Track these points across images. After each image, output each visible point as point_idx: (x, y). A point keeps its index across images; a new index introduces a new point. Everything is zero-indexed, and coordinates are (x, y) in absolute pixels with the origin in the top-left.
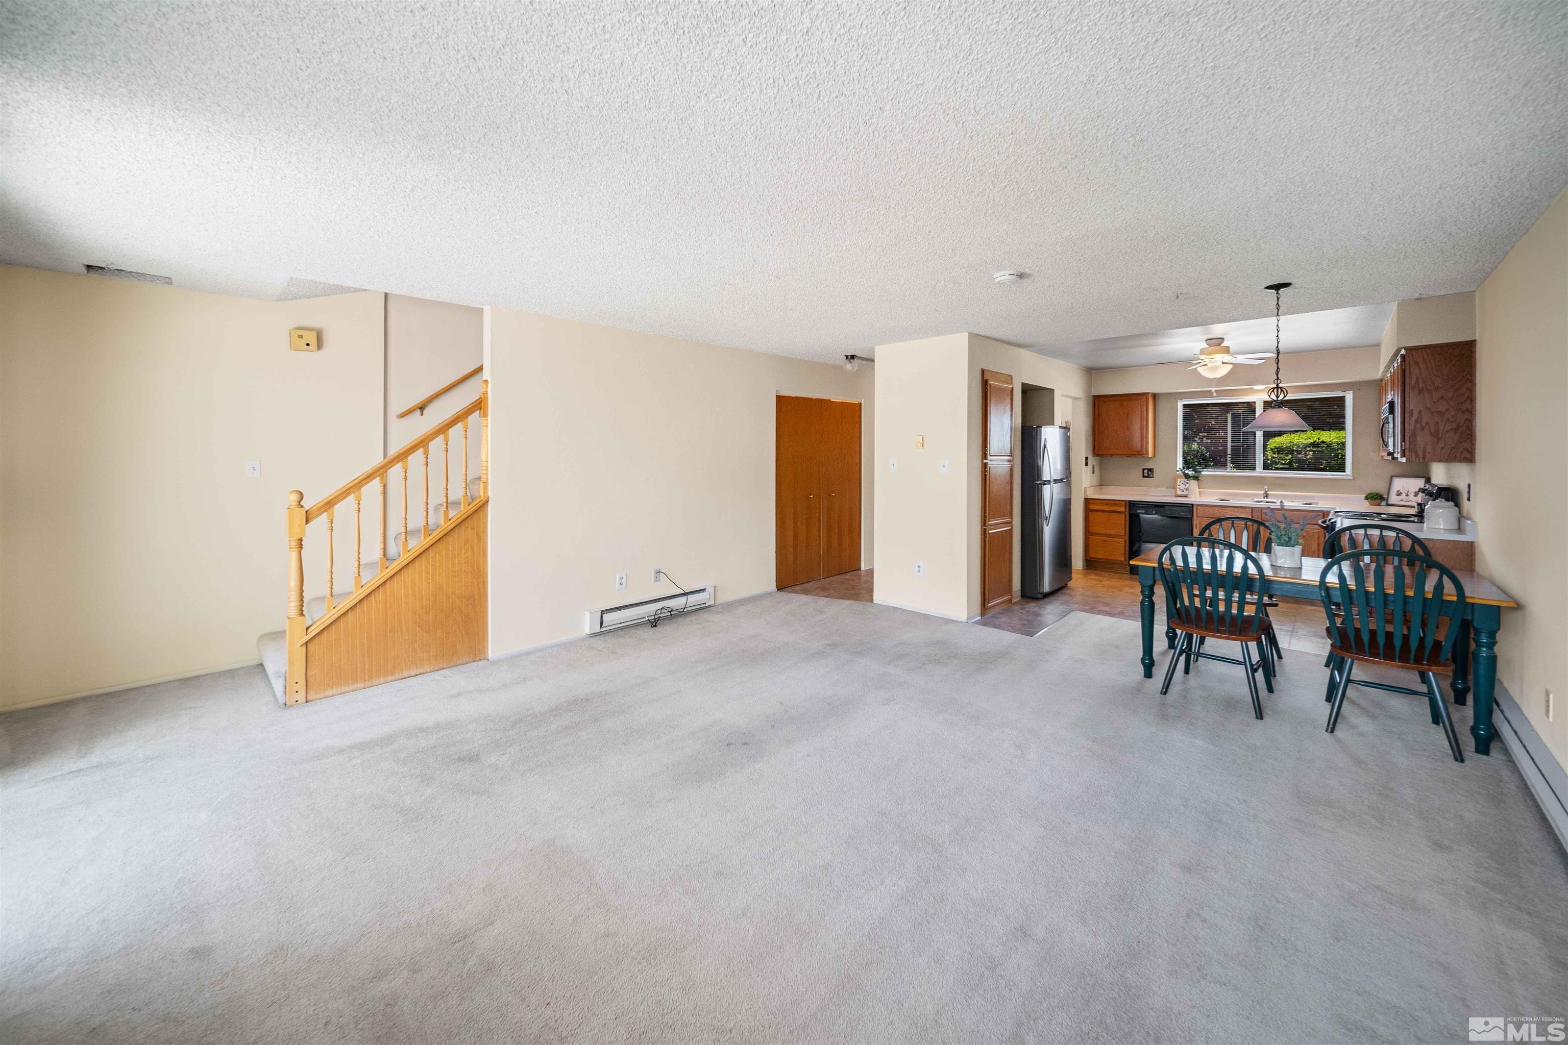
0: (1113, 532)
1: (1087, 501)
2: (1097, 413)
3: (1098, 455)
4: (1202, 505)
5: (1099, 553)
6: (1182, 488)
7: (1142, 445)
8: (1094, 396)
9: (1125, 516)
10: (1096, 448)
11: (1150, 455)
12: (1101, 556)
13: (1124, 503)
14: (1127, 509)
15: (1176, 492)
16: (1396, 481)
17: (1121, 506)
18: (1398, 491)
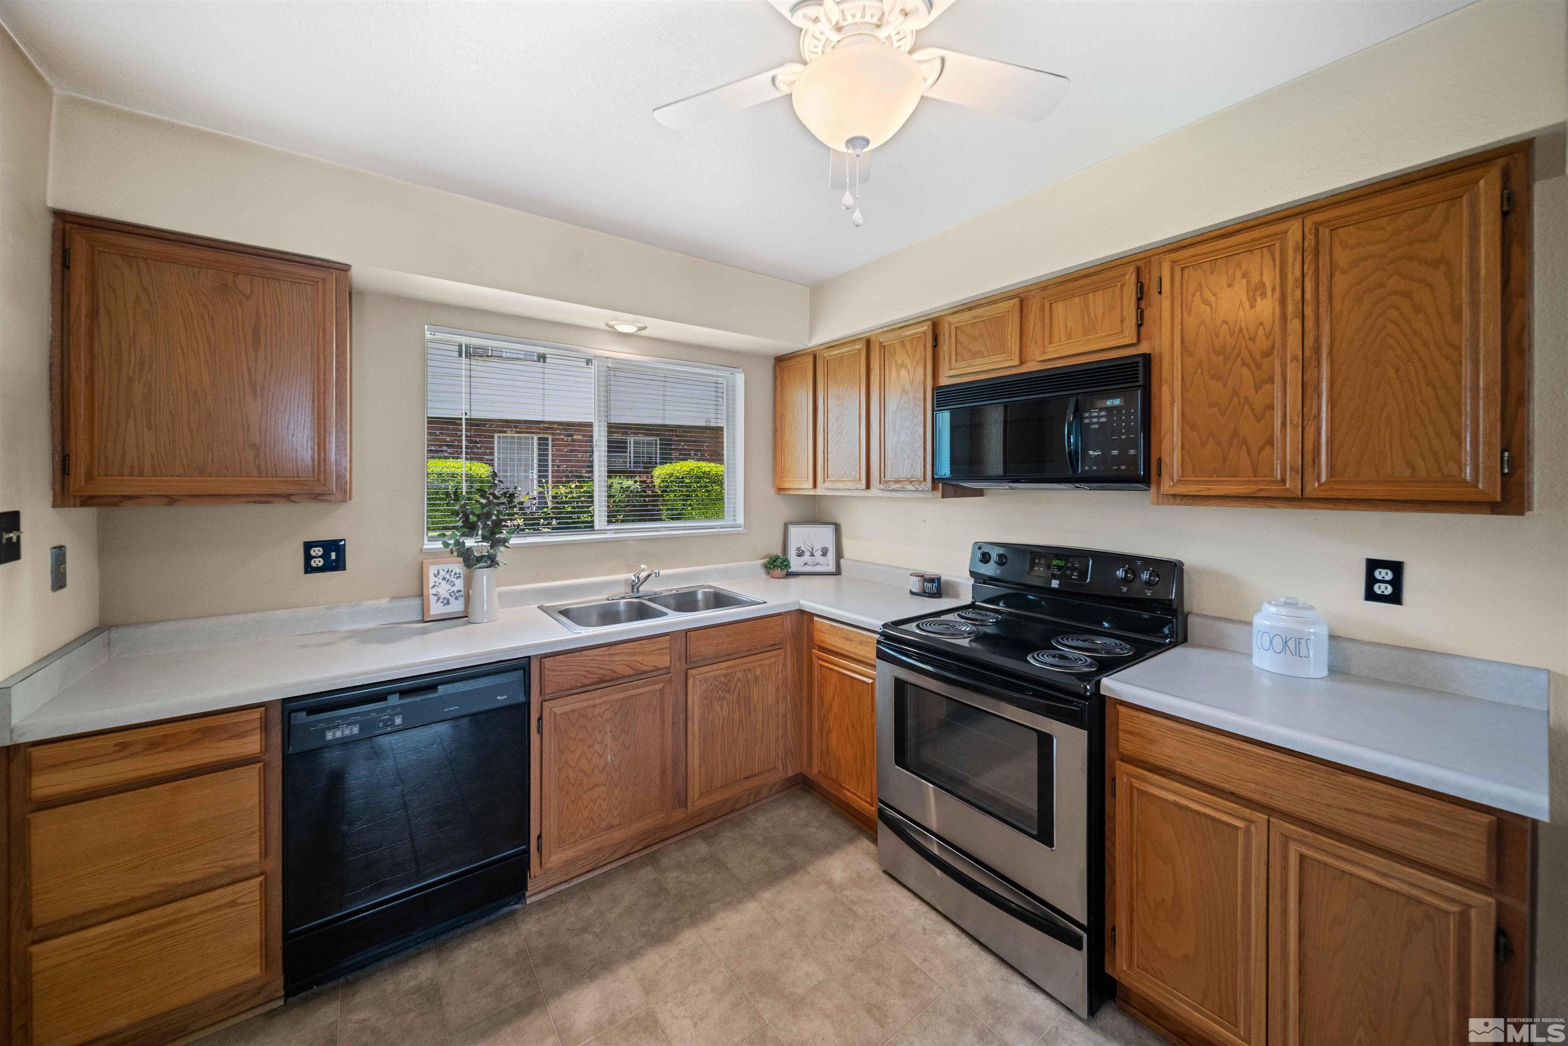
0: (198, 870)
3: (88, 499)
4: (555, 654)
6: (444, 594)
13: (256, 714)
14: (276, 738)
15: (424, 609)
16: (794, 531)
17: (243, 735)
18: (798, 549)
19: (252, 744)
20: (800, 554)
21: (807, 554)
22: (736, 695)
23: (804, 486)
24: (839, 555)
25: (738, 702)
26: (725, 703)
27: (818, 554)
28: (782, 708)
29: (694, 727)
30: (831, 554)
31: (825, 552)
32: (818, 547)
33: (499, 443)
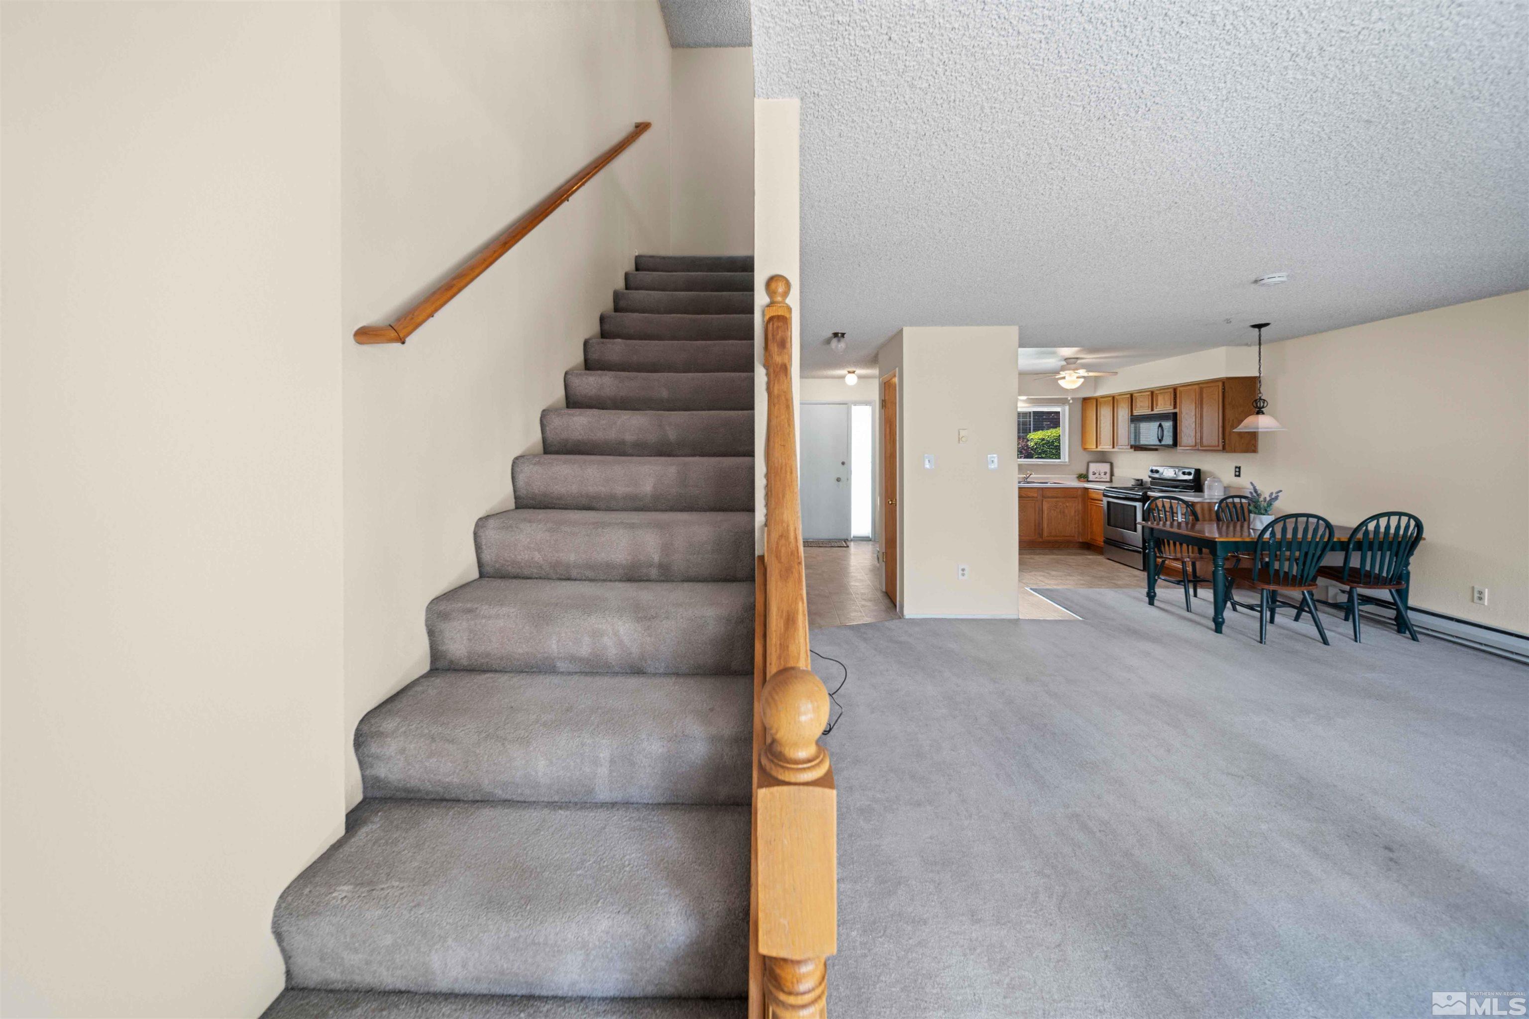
16: (1092, 465)
18: (1093, 472)
20: (1094, 474)
21: (1097, 474)
22: (1061, 511)
23: (1092, 446)
24: (1112, 474)
25: (1061, 513)
26: (1056, 513)
27: (1102, 474)
28: (1077, 518)
29: (1045, 516)
30: (1108, 475)
31: (1105, 473)
32: (1102, 471)
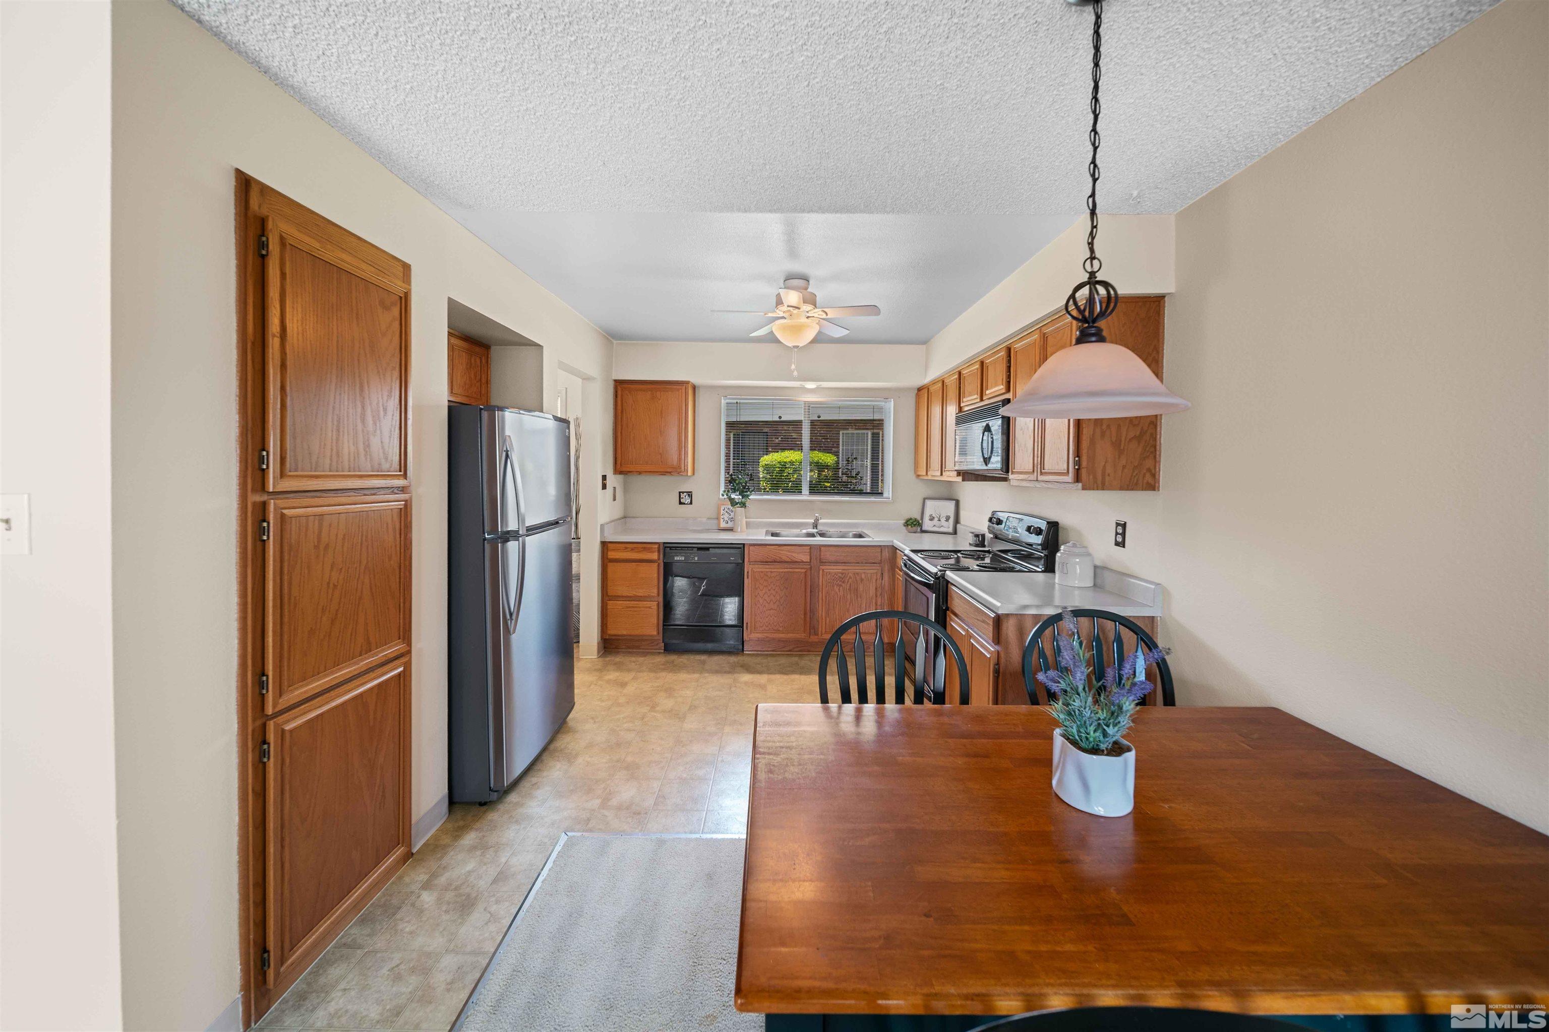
0: (640, 593)
1: (604, 545)
2: (619, 407)
3: (621, 473)
4: (754, 545)
5: (618, 629)
6: (726, 519)
7: (680, 459)
8: (616, 381)
9: (659, 565)
10: (619, 462)
11: (690, 473)
12: (625, 633)
13: (656, 546)
14: (662, 556)
15: (719, 524)
16: (929, 503)
17: (653, 552)
18: (931, 516)
19: (655, 556)
20: (932, 519)
21: (936, 519)
22: (848, 585)
23: (923, 472)
24: (957, 521)
25: (850, 589)
26: (841, 588)
27: (943, 520)
29: (823, 595)
30: (951, 521)
31: (948, 519)
32: (944, 515)
33: (843, 436)
